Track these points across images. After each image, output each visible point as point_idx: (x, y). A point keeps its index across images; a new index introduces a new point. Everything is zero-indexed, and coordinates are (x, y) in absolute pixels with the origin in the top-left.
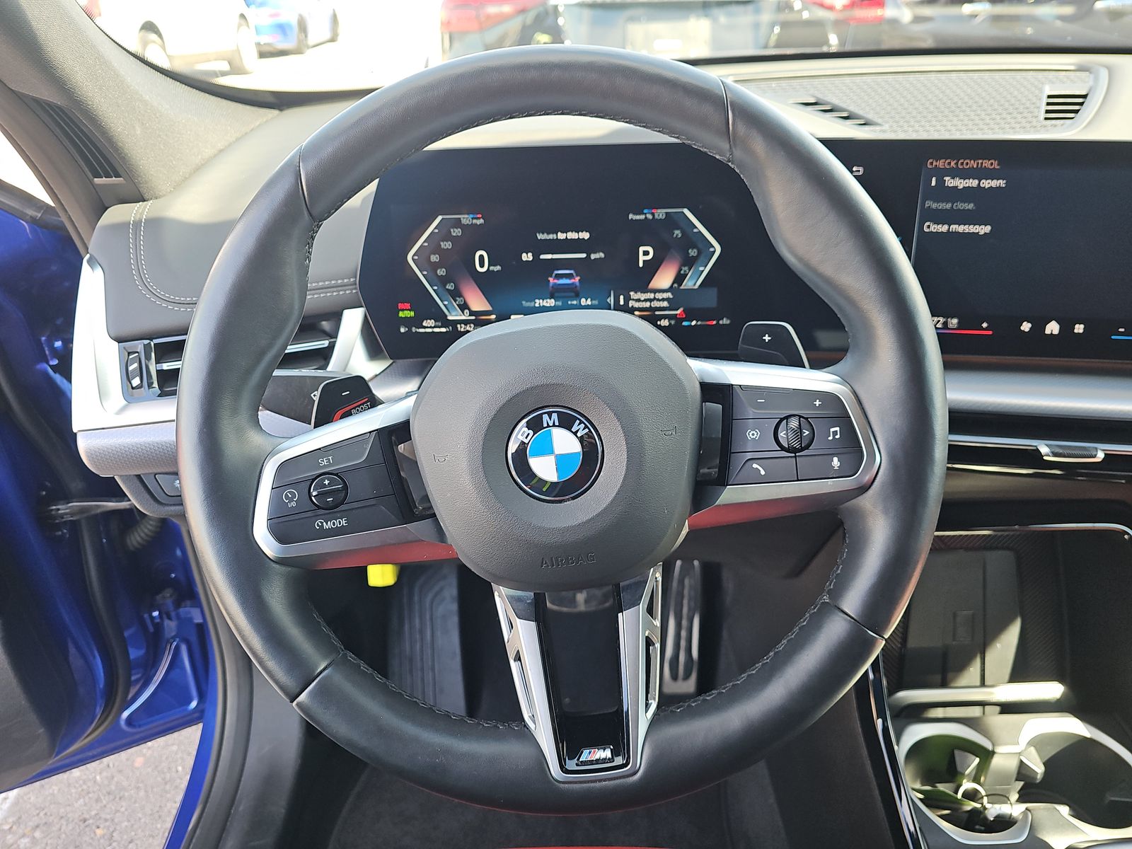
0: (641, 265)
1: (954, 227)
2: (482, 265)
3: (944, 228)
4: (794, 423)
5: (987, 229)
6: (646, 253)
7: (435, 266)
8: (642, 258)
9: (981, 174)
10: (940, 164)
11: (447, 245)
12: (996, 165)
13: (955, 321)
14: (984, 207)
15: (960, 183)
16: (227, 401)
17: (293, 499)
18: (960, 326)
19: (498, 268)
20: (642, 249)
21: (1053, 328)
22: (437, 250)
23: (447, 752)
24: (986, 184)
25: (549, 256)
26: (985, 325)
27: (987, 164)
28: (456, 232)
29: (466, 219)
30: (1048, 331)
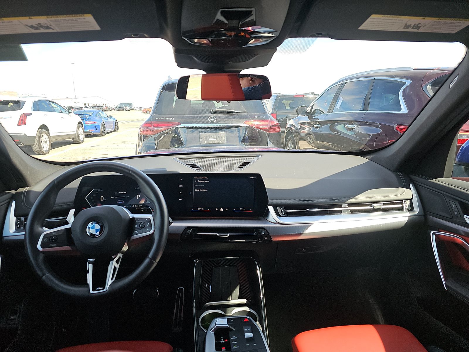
0: (137, 198)
1: (200, 190)
2: (102, 199)
3: (199, 190)
4: (142, 223)
5: (207, 190)
6: (138, 196)
7: (92, 200)
8: (137, 197)
9: (205, 180)
10: (197, 178)
11: (94, 195)
12: (207, 178)
13: (203, 209)
14: (206, 186)
15: (201, 182)
16: (36, 222)
17: (46, 240)
18: (204, 210)
19: (106, 200)
20: (137, 195)
21: (222, 210)
22: (93, 196)
23: (69, 290)
24: (206, 181)
25: (117, 197)
26: (209, 209)
27: (205, 178)
28: (97, 192)
29: (99, 190)
30: (221, 210)
